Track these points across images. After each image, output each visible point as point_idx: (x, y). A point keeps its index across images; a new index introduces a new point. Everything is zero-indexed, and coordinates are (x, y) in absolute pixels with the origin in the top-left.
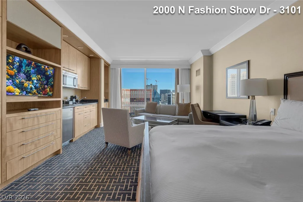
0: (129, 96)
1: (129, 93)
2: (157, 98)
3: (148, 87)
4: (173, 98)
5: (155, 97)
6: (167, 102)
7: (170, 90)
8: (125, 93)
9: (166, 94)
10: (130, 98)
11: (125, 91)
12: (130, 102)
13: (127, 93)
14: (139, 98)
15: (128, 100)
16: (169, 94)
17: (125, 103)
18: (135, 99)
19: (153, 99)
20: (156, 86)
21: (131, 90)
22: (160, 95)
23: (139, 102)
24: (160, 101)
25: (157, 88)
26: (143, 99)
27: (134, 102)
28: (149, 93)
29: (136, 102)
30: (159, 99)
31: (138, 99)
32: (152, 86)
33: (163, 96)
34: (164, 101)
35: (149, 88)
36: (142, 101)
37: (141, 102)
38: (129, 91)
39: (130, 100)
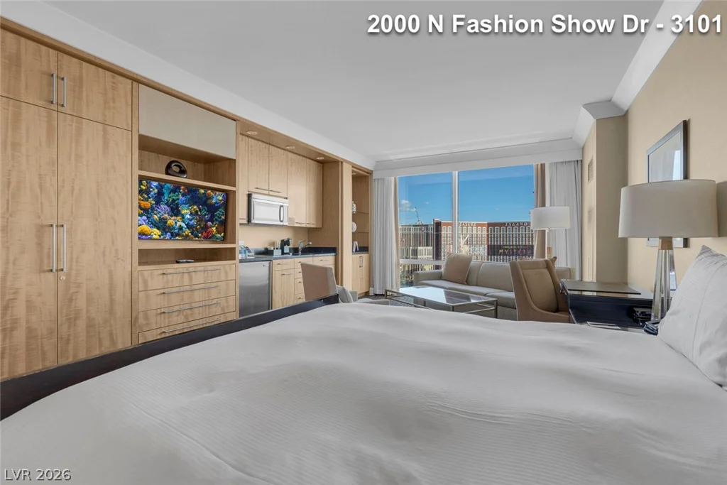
0: (486, 239)
1: (485, 232)
8: (475, 232)
10: (486, 246)
11: (475, 228)
12: (488, 255)
13: (479, 232)
14: (513, 245)
15: (483, 250)
21: (489, 225)
23: (513, 255)
26: (523, 249)
27: (497, 255)
29: (504, 254)
36: (522, 252)
37: (519, 255)
38: (485, 228)
39: (486, 250)
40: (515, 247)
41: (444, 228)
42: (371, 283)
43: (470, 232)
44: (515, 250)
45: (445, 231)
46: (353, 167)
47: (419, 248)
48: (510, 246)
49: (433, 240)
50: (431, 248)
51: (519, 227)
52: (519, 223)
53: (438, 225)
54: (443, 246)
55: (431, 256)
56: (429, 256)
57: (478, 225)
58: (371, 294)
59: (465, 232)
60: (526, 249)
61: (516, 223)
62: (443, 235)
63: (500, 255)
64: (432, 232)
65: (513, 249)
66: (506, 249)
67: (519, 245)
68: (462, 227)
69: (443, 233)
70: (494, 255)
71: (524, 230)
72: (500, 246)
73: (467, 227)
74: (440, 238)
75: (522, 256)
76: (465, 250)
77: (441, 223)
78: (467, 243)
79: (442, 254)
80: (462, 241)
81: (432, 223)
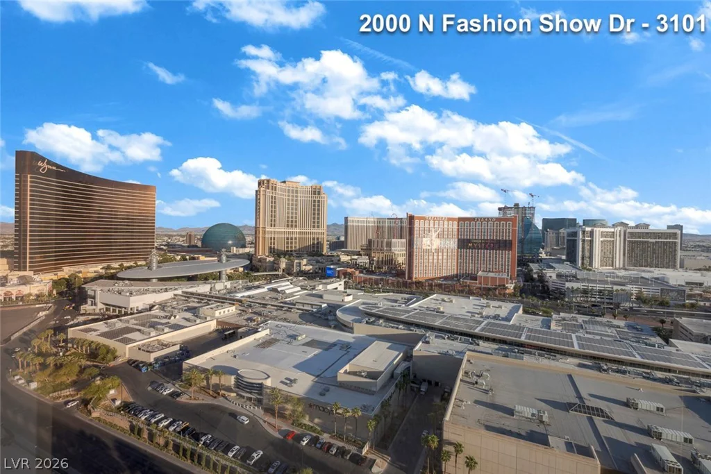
0: (456, 233)
1: (455, 227)
2: (531, 241)
3: (508, 212)
4: (584, 241)
5: (528, 236)
6: (565, 252)
7: (575, 220)
8: (446, 226)
9: (562, 230)
10: (456, 240)
11: (446, 223)
12: (458, 248)
13: (450, 227)
14: (482, 240)
15: (453, 244)
16: (571, 230)
17: (445, 250)
18: (469, 241)
19: (521, 241)
20: (530, 208)
21: (460, 219)
22: (543, 234)
23: (481, 249)
24: (543, 248)
25: (533, 215)
26: (490, 243)
27: (467, 249)
28: (508, 227)
29: (473, 248)
30: (539, 243)
32: (518, 208)
33: (551, 235)
34: (552, 249)
35: (511, 214)
36: (490, 246)
37: (487, 249)
38: (456, 223)
39: (456, 243)
40: (483, 241)
41: (416, 222)
43: (441, 226)
44: (483, 245)
45: (418, 225)
47: (393, 240)
48: (478, 240)
49: (406, 233)
50: (404, 240)
53: (411, 218)
54: (415, 239)
55: (405, 249)
56: (402, 248)
57: (449, 220)
59: (436, 226)
60: (493, 244)
62: (416, 229)
63: (469, 248)
64: (406, 225)
65: (481, 243)
66: (476, 243)
67: (488, 240)
68: (434, 221)
69: (415, 226)
70: (464, 248)
71: (492, 225)
72: (470, 239)
73: (439, 221)
74: (413, 231)
75: (490, 250)
76: (437, 243)
77: (414, 216)
78: (438, 236)
79: (415, 247)
80: (434, 235)
81: (406, 217)
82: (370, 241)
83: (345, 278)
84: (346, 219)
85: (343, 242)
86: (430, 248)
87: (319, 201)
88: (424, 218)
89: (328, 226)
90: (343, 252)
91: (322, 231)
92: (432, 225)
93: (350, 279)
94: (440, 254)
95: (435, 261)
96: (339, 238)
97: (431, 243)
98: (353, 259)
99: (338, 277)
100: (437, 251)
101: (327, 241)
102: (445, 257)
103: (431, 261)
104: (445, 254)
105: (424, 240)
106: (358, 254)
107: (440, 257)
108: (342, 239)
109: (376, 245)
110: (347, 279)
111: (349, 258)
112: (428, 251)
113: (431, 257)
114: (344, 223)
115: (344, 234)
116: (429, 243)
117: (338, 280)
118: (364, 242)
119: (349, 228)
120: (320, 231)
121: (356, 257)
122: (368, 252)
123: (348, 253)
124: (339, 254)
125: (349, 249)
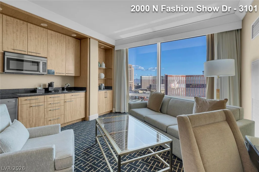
0: (185, 82)
1: (185, 79)
8: (181, 79)
10: (185, 84)
11: (181, 77)
12: (186, 87)
13: (183, 79)
14: (196, 84)
15: (184, 86)
17: (181, 88)
18: (191, 85)
21: (186, 76)
23: (196, 88)
27: (189, 88)
29: (192, 87)
31: (194, 85)
36: (199, 86)
37: (198, 88)
38: (185, 78)
39: (185, 86)
41: (169, 77)
42: (113, 106)
43: (179, 79)
44: (196, 86)
45: (169, 78)
46: (99, 42)
48: (195, 84)
49: (165, 82)
50: (164, 85)
51: (198, 77)
52: (198, 76)
53: (167, 76)
54: (168, 84)
55: (164, 88)
56: (163, 88)
57: (182, 76)
58: (114, 111)
59: (177, 79)
60: (201, 85)
61: (197, 76)
62: (168, 80)
63: (191, 88)
64: (164, 79)
65: (196, 85)
66: (193, 85)
67: (198, 84)
68: (176, 77)
69: (168, 79)
70: (188, 88)
71: (200, 78)
72: (191, 84)
73: (178, 77)
74: (168, 81)
75: (199, 88)
76: (177, 86)
77: (168, 75)
78: (178, 83)
79: (168, 87)
80: (176, 82)
81: (164, 76)
82: (150, 85)
83: (141, 99)
84: (141, 77)
85: (140, 86)
86: (174, 87)
87: (131, 71)
88: (172, 76)
89: (134, 80)
90: (140, 89)
91: (132, 82)
92: (175, 79)
93: (143, 100)
94: (178, 90)
95: (177, 93)
96: (138, 85)
97: (175, 86)
98: (144, 92)
99: (139, 99)
100: (177, 89)
101: (134, 85)
102: (181, 91)
103: (175, 92)
104: (181, 90)
105: (172, 84)
106: (146, 90)
107: (179, 91)
108: (140, 84)
109: (153, 87)
110: (142, 100)
111: (142, 92)
112: (174, 89)
113: (175, 91)
114: (140, 79)
115: (140, 83)
116: (174, 86)
117: (139, 100)
118: (148, 86)
119: (142, 80)
120: (131, 82)
121: (145, 91)
122: (150, 89)
123: (142, 90)
124: (139, 90)
125: (142, 88)
